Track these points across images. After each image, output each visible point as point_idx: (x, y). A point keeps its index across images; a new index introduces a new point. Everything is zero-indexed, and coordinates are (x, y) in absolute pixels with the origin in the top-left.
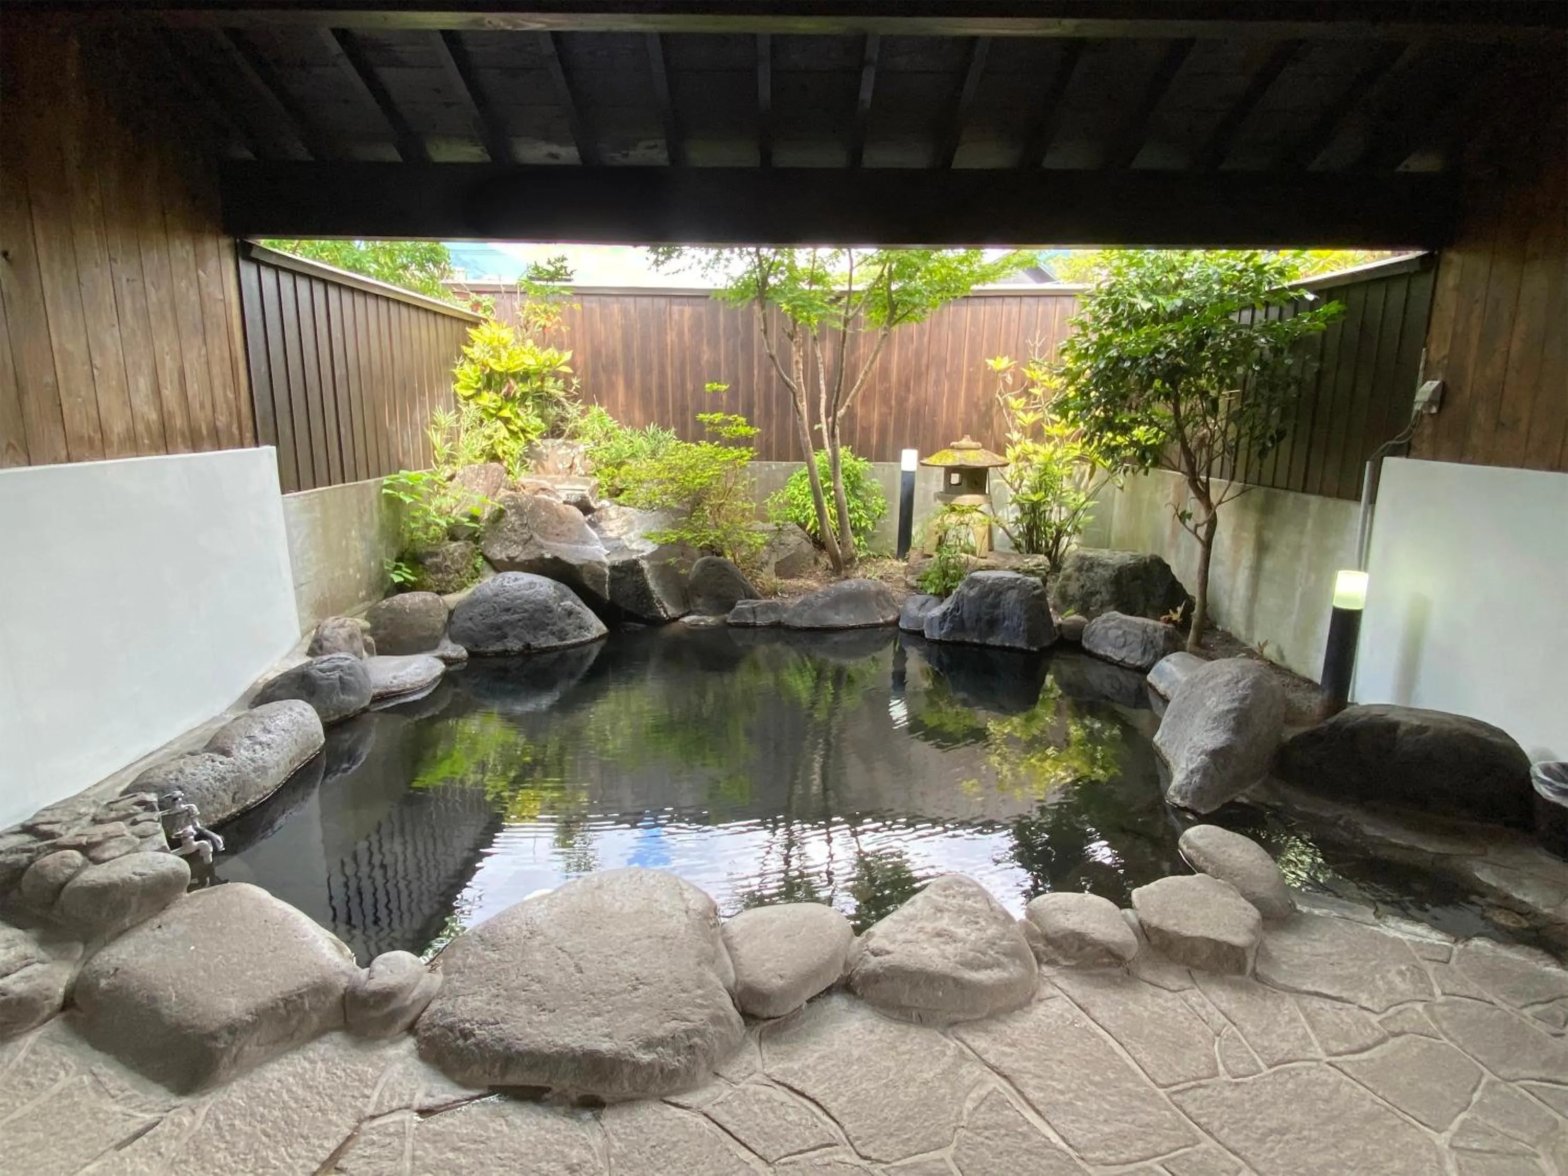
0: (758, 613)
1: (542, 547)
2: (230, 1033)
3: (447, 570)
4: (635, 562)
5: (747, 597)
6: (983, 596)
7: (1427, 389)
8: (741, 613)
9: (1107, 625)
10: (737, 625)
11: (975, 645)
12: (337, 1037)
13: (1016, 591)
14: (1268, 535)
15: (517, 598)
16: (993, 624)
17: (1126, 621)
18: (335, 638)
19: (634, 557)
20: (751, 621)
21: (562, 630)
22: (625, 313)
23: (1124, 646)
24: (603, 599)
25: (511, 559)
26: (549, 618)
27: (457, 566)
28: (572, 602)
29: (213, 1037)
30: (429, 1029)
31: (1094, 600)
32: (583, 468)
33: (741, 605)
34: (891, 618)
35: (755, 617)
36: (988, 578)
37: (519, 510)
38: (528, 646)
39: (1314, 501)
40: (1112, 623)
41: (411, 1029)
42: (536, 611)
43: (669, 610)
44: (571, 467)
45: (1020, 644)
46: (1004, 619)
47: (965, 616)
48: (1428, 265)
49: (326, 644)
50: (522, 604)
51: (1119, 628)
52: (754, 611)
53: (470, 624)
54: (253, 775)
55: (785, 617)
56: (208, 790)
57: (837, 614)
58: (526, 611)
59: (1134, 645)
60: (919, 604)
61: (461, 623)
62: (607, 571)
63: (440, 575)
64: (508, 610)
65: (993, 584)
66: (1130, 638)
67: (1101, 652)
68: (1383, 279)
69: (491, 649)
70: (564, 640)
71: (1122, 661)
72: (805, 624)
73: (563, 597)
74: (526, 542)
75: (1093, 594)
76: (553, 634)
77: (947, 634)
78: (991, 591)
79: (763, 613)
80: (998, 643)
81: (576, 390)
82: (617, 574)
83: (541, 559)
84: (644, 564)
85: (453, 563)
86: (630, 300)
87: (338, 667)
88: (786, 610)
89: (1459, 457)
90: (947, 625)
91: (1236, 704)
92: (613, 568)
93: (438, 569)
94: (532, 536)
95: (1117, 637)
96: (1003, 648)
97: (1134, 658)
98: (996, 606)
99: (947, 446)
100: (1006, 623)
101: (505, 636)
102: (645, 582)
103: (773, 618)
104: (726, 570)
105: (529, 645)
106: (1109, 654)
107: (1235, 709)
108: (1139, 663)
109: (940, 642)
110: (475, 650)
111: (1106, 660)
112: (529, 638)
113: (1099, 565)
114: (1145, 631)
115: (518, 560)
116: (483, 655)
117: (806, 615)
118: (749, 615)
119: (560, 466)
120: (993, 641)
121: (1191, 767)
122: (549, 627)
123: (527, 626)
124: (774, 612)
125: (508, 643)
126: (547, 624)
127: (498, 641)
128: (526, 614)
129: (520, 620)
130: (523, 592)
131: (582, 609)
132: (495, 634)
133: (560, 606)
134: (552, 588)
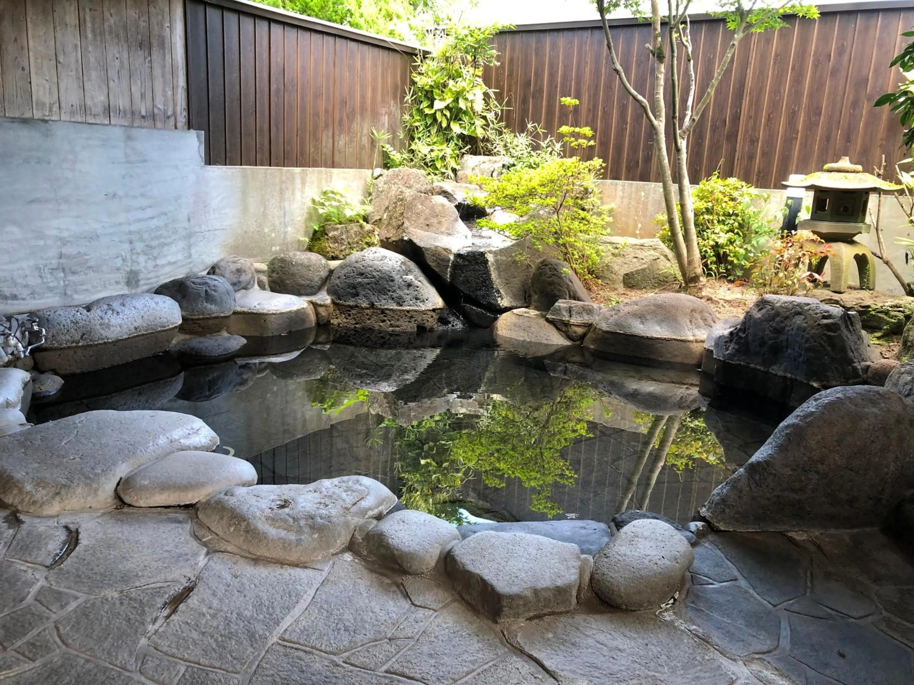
0: (573, 313)
1: (404, 231)
3: (341, 241)
4: (482, 254)
5: (570, 298)
8: (560, 311)
9: (903, 370)
15: (370, 266)
18: (225, 268)
19: (482, 250)
20: (567, 319)
21: (400, 298)
24: (445, 279)
25: (387, 240)
26: (391, 286)
27: (350, 240)
28: (416, 277)
33: (562, 303)
35: (570, 316)
40: (907, 368)
42: (382, 278)
43: (505, 300)
46: (787, 347)
47: (750, 338)
49: (217, 271)
50: (371, 271)
54: (98, 327)
55: (598, 319)
56: (64, 326)
58: (374, 277)
61: (334, 280)
62: (452, 257)
63: (336, 245)
64: (362, 274)
70: (400, 306)
73: (408, 272)
74: (399, 227)
76: (393, 299)
77: (732, 356)
79: (578, 313)
82: (460, 261)
84: (490, 258)
87: (207, 283)
88: (599, 314)
90: (732, 346)
92: (458, 256)
93: (336, 240)
94: (403, 223)
100: (789, 351)
101: (357, 295)
102: (487, 273)
103: (586, 319)
105: (373, 304)
110: (337, 301)
118: (564, 313)
122: (390, 293)
123: (374, 289)
124: (588, 314)
125: (359, 301)
126: (389, 291)
127: (353, 297)
128: (373, 279)
129: (368, 284)
130: (375, 262)
131: (421, 284)
132: (351, 291)
133: (402, 278)
134: (399, 263)
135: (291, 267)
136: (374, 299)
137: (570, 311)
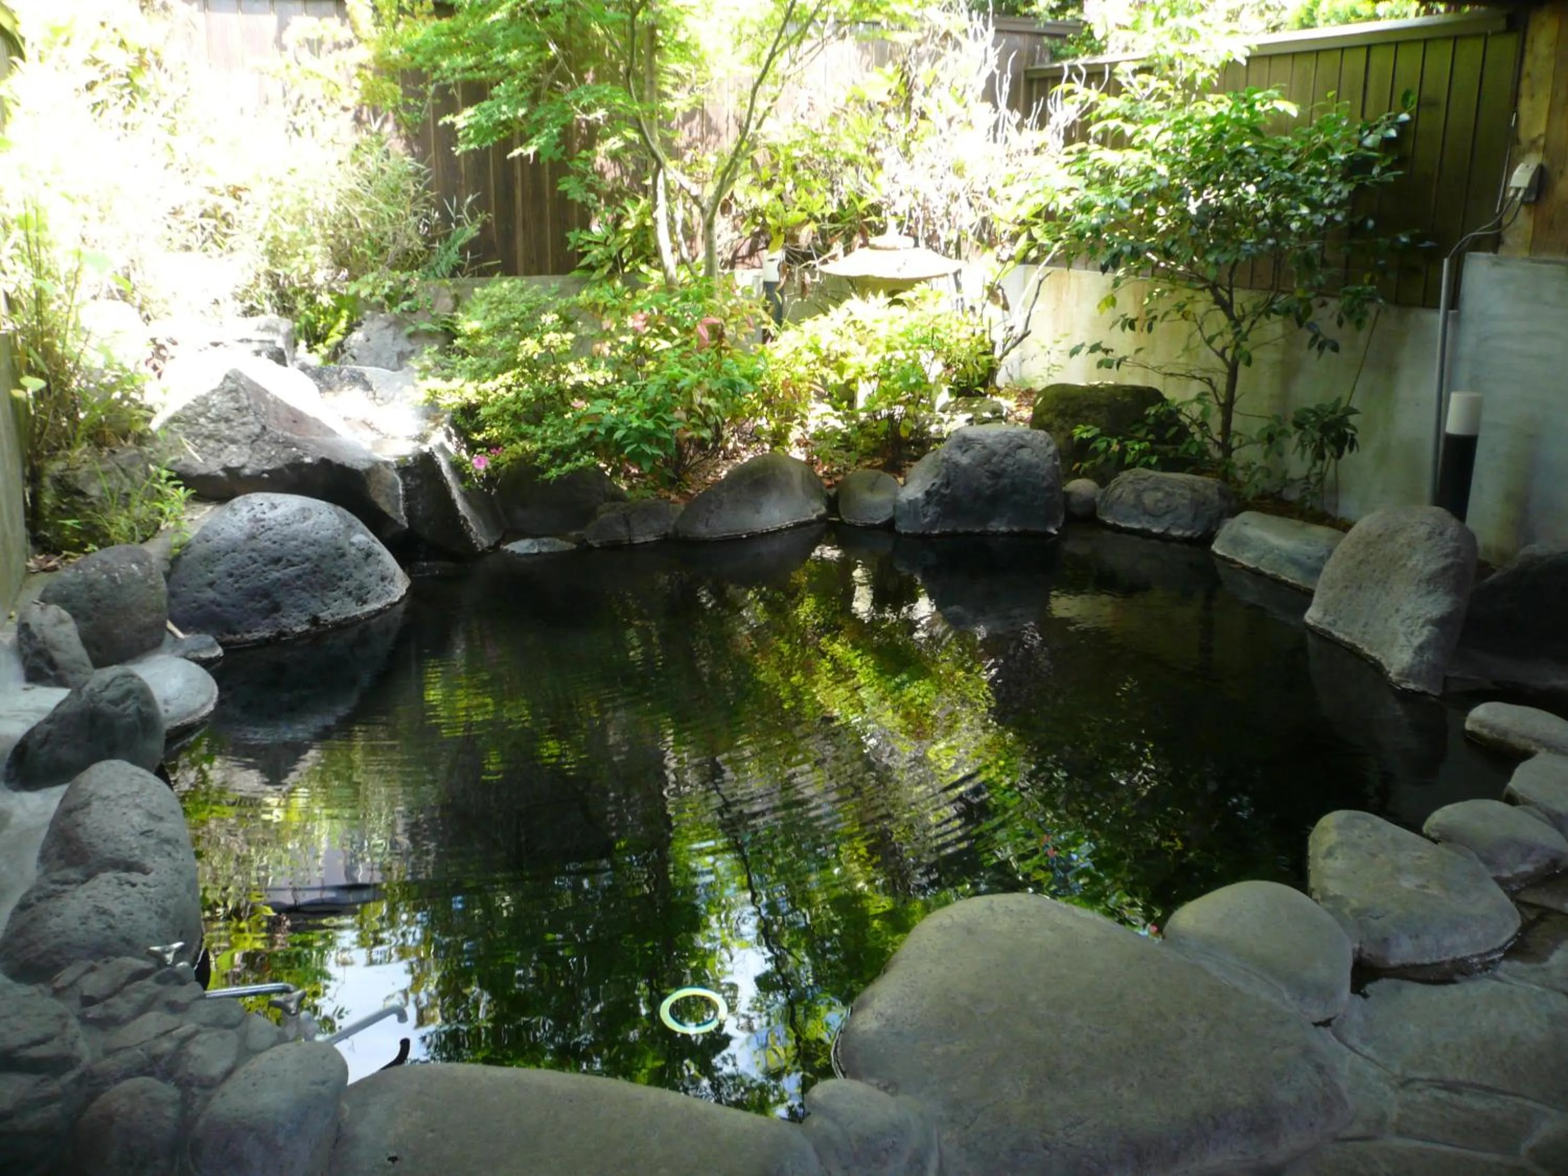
0: (634, 525)
1: (292, 445)
4: (429, 458)
6: (982, 462)
7: (1521, 177)
8: (608, 523)
9: (1140, 487)
10: (604, 547)
15: (286, 538)
16: (995, 501)
17: (1164, 481)
20: (624, 538)
21: (361, 587)
23: (1167, 514)
24: (399, 525)
25: (232, 472)
28: (363, 537)
34: (822, 510)
35: (633, 530)
38: (315, 621)
40: (1146, 484)
42: (323, 556)
46: (1012, 492)
50: (298, 548)
51: (1157, 489)
53: (210, 594)
55: (675, 526)
58: (308, 559)
59: (1182, 511)
61: (191, 593)
62: (396, 476)
64: (277, 561)
66: (1176, 501)
67: (1132, 524)
69: (256, 634)
70: (365, 603)
72: (715, 532)
73: (348, 530)
74: (255, 439)
76: (350, 594)
78: (992, 454)
79: (640, 522)
82: (410, 482)
83: (296, 466)
88: (673, 514)
90: (932, 511)
91: (1449, 561)
94: (264, 428)
95: (1157, 501)
97: (1184, 527)
98: (1000, 474)
100: (1015, 497)
101: (276, 608)
102: (445, 490)
103: (656, 528)
105: (318, 618)
106: (1144, 526)
107: (1452, 565)
108: (1191, 534)
109: (922, 537)
110: (230, 638)
111: (1143, 534)
114: (1192, 488)
115: (247, 471)
116: (246, 648)
117: (713, 518)
118: (619, 528)
121: (1416, 642)
122: (344, 583)
123: (311, 585)
125: (284, 621)
126: (341, 579)
127: (265, 618)
128: (306, 565)
129: (299, 577)
130: (295, 526)
131: (379, 547)
132: (259, 605)
133: (352, 544)
134: (334, 515)
135: (117, 592)
136: (314, 606)
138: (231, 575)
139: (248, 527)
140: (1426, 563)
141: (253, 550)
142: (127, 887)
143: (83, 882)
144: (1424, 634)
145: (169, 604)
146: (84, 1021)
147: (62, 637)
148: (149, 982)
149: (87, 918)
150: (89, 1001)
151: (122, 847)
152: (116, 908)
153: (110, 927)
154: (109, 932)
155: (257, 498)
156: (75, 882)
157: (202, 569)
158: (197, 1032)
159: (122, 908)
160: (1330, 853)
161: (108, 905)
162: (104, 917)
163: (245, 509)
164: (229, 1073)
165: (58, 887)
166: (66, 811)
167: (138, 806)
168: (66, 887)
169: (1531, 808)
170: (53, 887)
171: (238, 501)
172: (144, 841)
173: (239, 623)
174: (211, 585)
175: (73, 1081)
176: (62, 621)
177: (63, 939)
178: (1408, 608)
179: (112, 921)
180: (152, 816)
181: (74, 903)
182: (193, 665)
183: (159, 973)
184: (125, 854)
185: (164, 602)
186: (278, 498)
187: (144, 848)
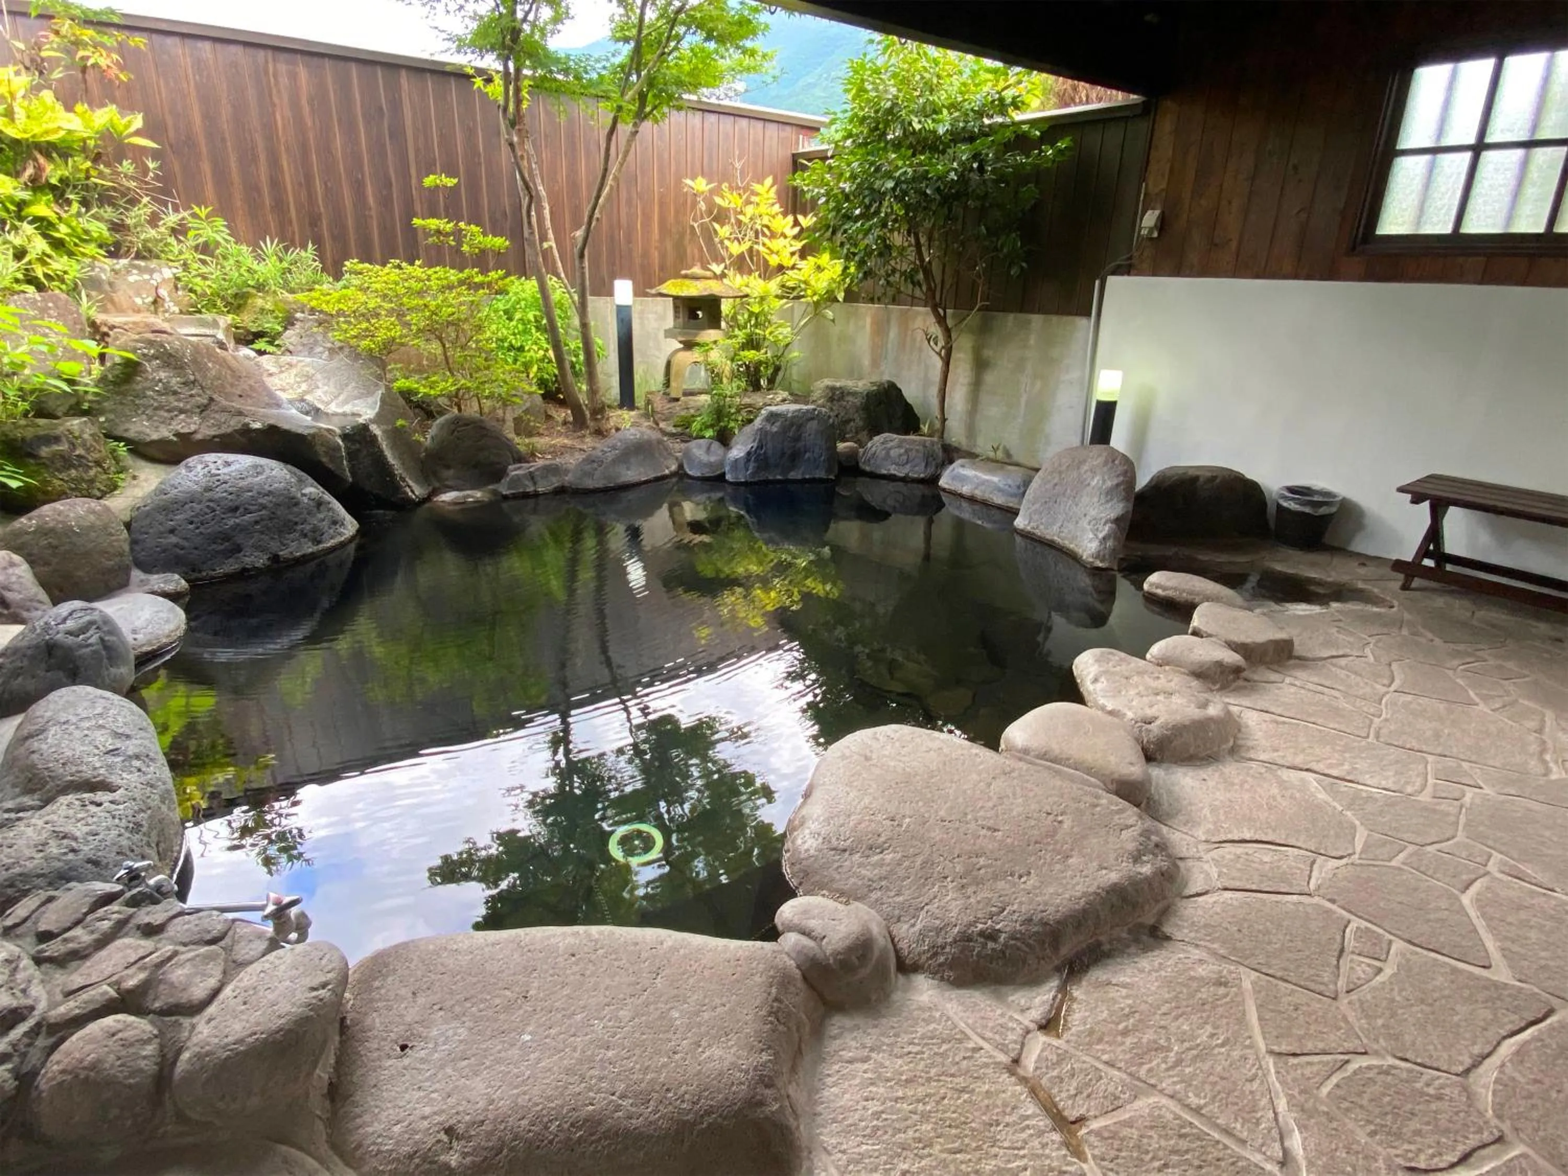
0: (537, 479)
1: (240, 413)
2: (767, 1086)
3: (81, 463)
4: (365, 427)
5: (518, 462)
6: (784, 430)
7: (1150, 217)
8: (518, 479)
9: (887, 446)
10: (515, 497)
11: (779, 481)
12: (837, 1022)
13: (816, 422)
14: (987, 353)
15: (242, 490)
16: (794, 458)
17: (905, 440)
19: (362, 421)
20: (531, 489)
21: (315, 530)
22: (199, 64)
23: (907, 463)
24: (345, 481)
25: (184, 437)
26: (295, 514)
27: (96, 456)
28: (312, 489)
29: (755, 1103)
30: (935, 954)
31: (848, 428)
32: (177, 303)
33: (515, 471)
34: (674, 467)
35: (535, 484)
36: (788, 411)
37: (170, 359)
38: (275, 558)
39: (1037, 320)
40: (892, 444)
41: (906, 967)
42: (278, 505)
43: (415, 490)
44: (155, 302)
45: (821, 474)
46: (806, 451)
47: (770, 452)
48: (1145, 111)
50: (254, 498)
51: (899, 446)
52: (532, 476)
53: (173, 539)
55: (568, 479)
57: (628, 469)
58: (264, 507)
59: (917, 461)
60: (704, 449)
61: (155, 540)
62: (340, 442)
63: (73, 473)
64: (235, 509)
65: (793, 417)
66: (913, 454)
67: (884, 472)
68: (1098, 121)
69: (220, 571)
70: (319, 542)
71: (907, 475)
72: (600, 484)
73: (300, 485)
74: (203, 409)
75: (848, 421)
76: (305, 536)
77: (753, 474)
78: (792, 424)
79: (544, 477)
80: (799, 477)
81: (157, 178)
82: (351, 446)
83: (246, 430)
84: (375, 429)
85: (88, 450)
86: (207, 46)
88: (567, 471)
89: (1177, 272)
90: (752, 465)
91: (1121, 478)
92: (345, 437)
93: (67, 462)
94: (211, 399)
95: (901, 455)
96: (804, 481)
97: (919, 472)
98: (797, 439)
99: (678, 276)
100: (808, 455)
101: (238, 549)
103: (555, 482)
104: (484, 428)
105: (278, 556)
106: (893, 472)
108: (922, 476)
109: (745, 484)
110: (195, 575)
111: (891, 478)
112: (274, 546)
113: (849, 394)
114: (925, 446)
115: (199, 437)
116: (215, 582)
117: (597, 474)
118: (526, 483)
119: (138, 301)
120: (794, 475)
121: (1101, 536)
122: (299, 527)
123: (268, 529)
124: (554, 475)
125: (246, 559)
126: (296, 523)
127: (228, 557)
128: (263, 512)
129: (257, 522)
130: (250, 480)
131: (328, 497)
132: (222, 547)
133: (304, 495)
134: (285, 471)
135: (75, 539)
137: (532, 478)
138: (191, 523)
139: (204, 481)
140: (1104, 481)
141: (210, 500)
142: (93, 809)
143: (41, 807)
144: (1105, 530)
145: (132, 550)
146: (38, 961)
147: (14, 579)
148: (115, 907)
149: (45, 844)
150: (45, 937)
151: (84, 768)
152: (79, 830)
153: (73, 851)
154: (71, 856)
155: (210, 457)
156: (32, 808)
157: (161, 518)
158: (175, 954)
159: (86, 829)
160: (1096, 680)
161: (70, 828)
162: (65, 842)
163: (200, 467)
164: (215, 993)
165: (13, 815)
166: (21, 739)
167: (102, 727)
168: (21, 815)
169: (1213, 639)
170: (6, 816)
171: (192, 461)
172: (110, 759)
173: (204, 563)
174: (172, 531)
175: (26, 1034)
176: (12, 564)
177: (17, 870)
178: (1093, 513)
179: (74, 844)
180: (117, 735)
181: (30, 831)
182: (161, 599)
183: (128, 895)
184: (88, 774)
185: (126, 547)
186: (231, 457)
187: (110, 767)
